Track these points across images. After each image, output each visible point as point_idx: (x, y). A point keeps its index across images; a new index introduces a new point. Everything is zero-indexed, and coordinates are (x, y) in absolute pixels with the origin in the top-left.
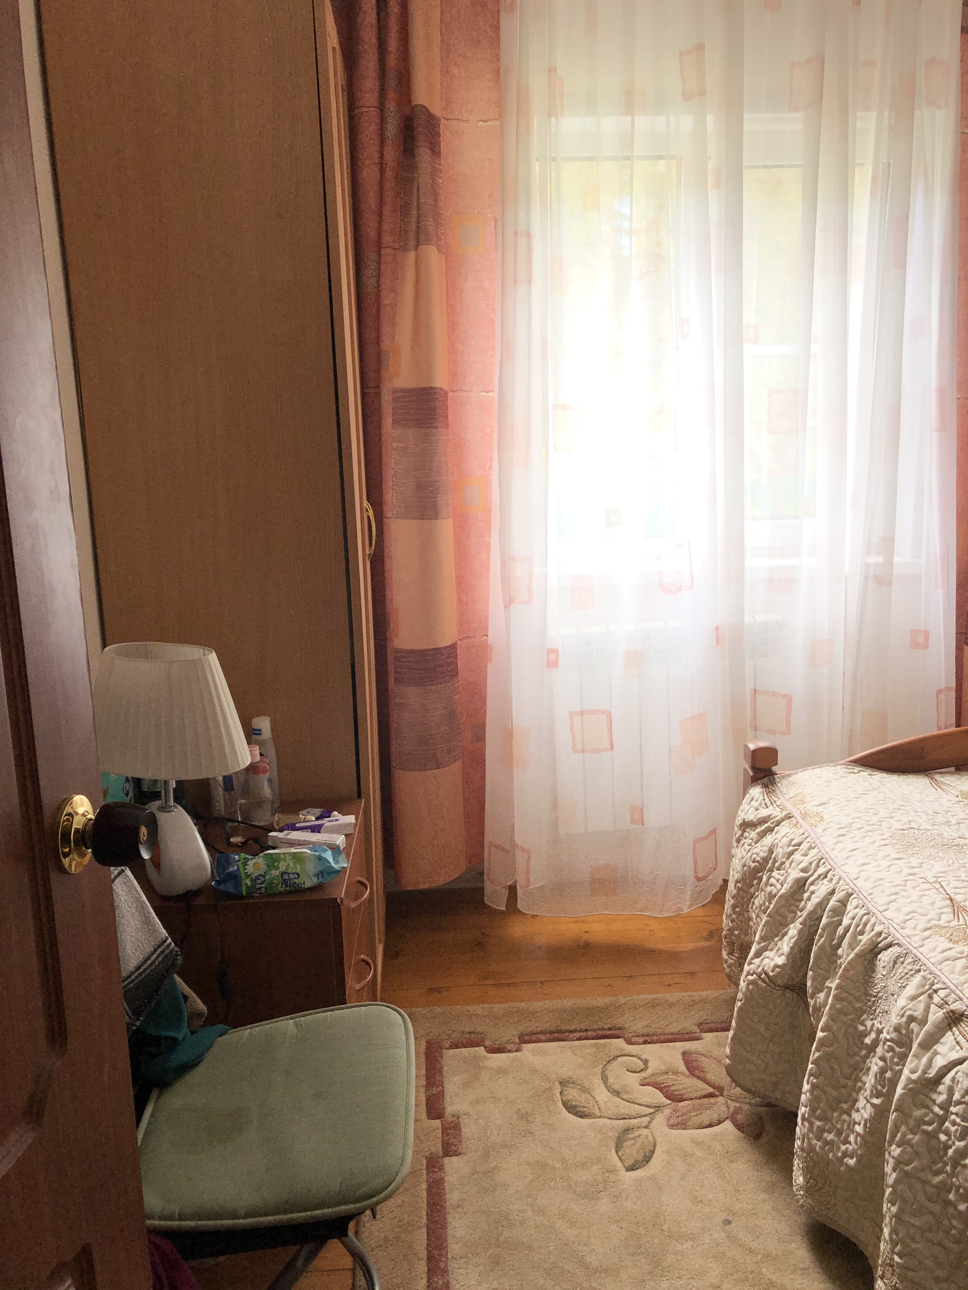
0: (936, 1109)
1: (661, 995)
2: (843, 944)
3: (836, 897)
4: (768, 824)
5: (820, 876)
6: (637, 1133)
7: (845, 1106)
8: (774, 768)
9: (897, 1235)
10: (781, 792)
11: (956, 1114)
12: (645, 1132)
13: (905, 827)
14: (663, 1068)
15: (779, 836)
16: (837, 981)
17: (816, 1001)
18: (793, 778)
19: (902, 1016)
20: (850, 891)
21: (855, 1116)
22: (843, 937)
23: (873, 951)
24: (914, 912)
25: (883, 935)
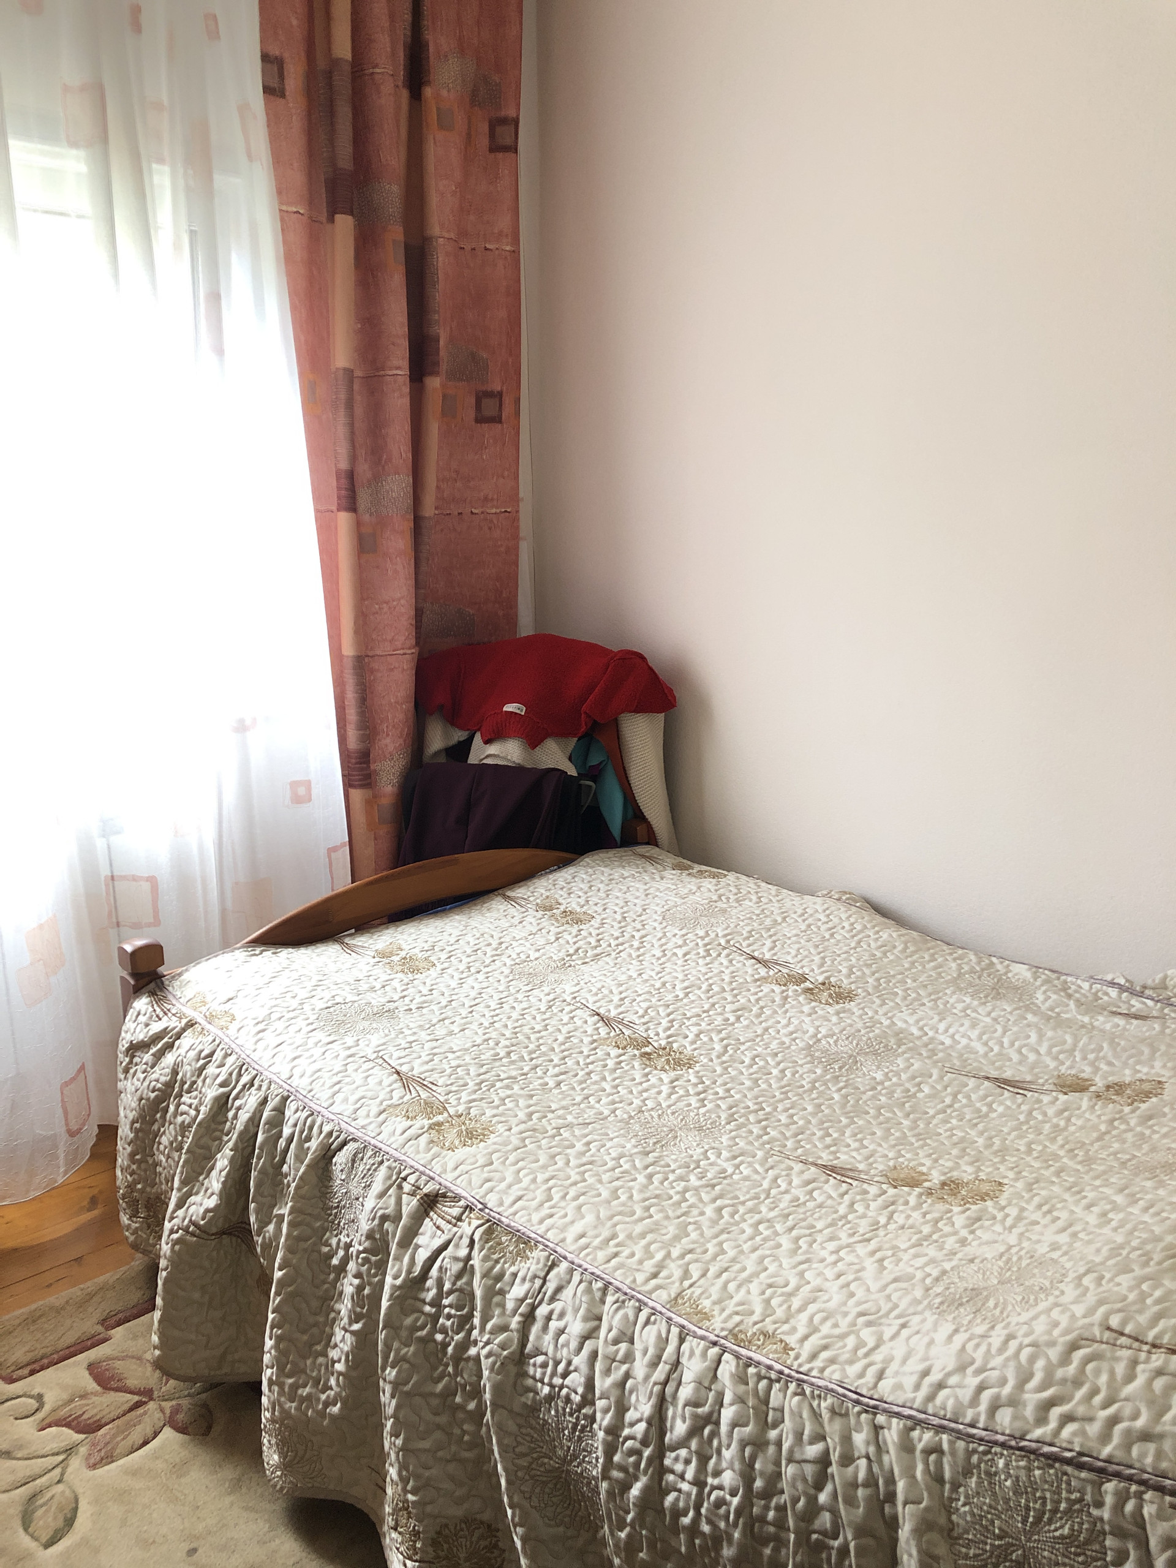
0: (427, 1309)
1: (41, 1303)
2: (288, 1159)
3: (270, 1106)
4: (166, 1040)
5: (244, 1086)
6: (48, 1495)
7: (319, 1348)
8: (162, 970)
9: (408, 1471)
10: (174, 996)
11: (450, 1306)
12: (60, 1487)
13: (329, 1004)
14: (65, 1396)
15: (182, 1051)
16: (290, 1204)
17: (264, 1237)
18: (186, 976)
19: (373, 1219)
20: (286, 1094)
21: (334, 1354)
22: (286, 1150)
23: (327, 1155)
24: (363, 1097)
25: (335, 1134)
